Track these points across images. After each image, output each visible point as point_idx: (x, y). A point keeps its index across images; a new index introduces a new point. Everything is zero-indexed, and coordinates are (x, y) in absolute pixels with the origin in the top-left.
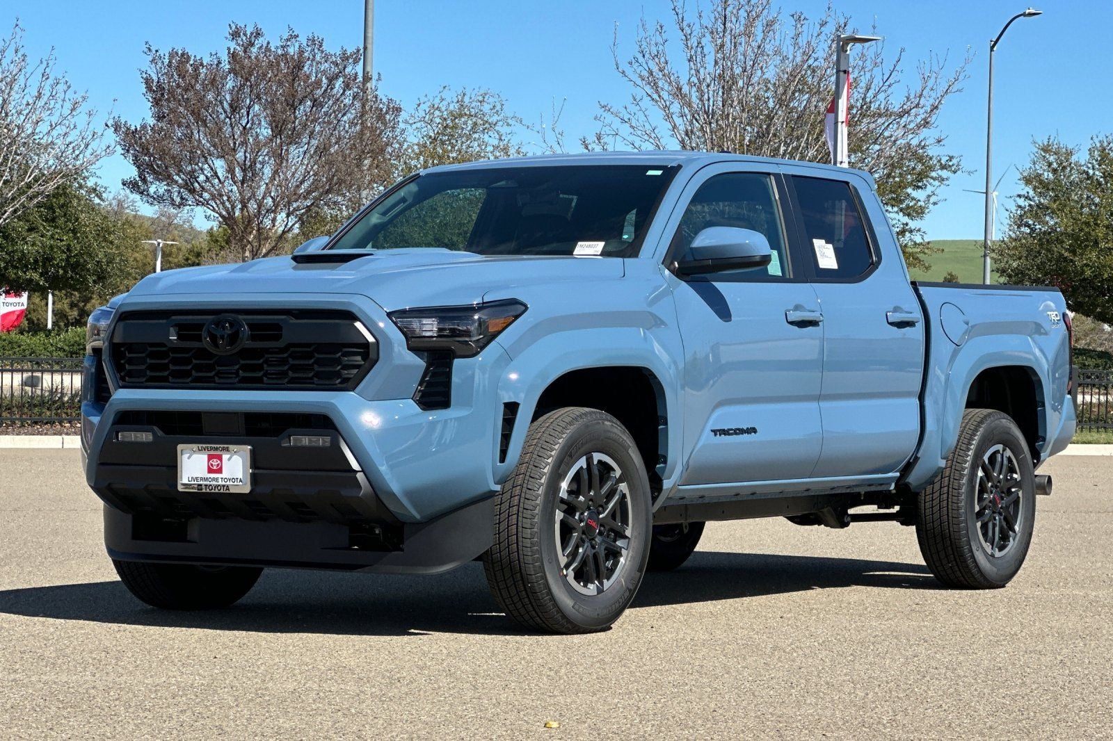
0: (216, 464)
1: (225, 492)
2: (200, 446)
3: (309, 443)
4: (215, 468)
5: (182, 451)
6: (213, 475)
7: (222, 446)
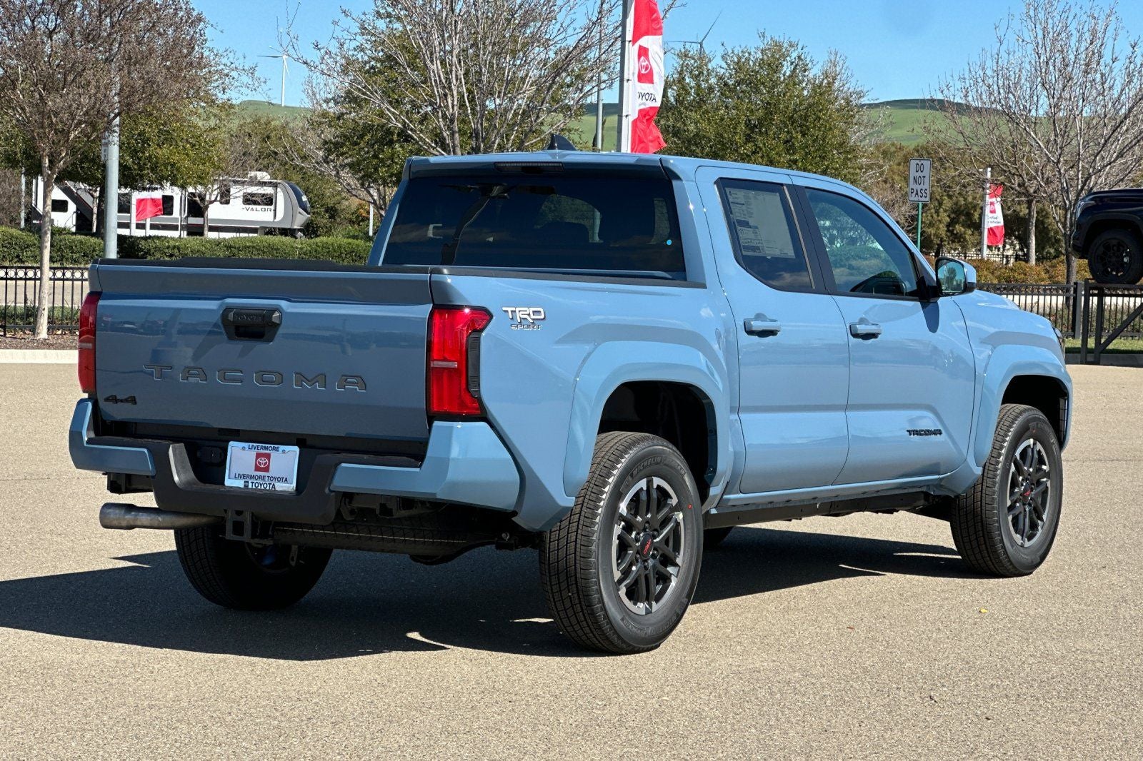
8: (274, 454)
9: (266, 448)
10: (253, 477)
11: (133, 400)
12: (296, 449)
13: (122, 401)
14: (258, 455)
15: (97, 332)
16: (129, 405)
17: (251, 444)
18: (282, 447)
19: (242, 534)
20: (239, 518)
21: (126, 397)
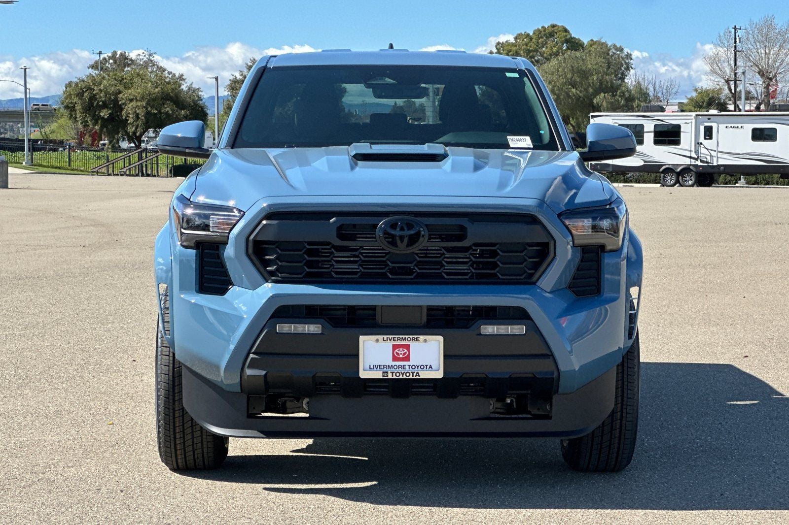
0: (402, 352)
1: (414, 377)
2: (385, 337)
3: (497, 331)
4: (401, 356)
5: (364, 341)
6: (398, 363)
7: (411, 337)
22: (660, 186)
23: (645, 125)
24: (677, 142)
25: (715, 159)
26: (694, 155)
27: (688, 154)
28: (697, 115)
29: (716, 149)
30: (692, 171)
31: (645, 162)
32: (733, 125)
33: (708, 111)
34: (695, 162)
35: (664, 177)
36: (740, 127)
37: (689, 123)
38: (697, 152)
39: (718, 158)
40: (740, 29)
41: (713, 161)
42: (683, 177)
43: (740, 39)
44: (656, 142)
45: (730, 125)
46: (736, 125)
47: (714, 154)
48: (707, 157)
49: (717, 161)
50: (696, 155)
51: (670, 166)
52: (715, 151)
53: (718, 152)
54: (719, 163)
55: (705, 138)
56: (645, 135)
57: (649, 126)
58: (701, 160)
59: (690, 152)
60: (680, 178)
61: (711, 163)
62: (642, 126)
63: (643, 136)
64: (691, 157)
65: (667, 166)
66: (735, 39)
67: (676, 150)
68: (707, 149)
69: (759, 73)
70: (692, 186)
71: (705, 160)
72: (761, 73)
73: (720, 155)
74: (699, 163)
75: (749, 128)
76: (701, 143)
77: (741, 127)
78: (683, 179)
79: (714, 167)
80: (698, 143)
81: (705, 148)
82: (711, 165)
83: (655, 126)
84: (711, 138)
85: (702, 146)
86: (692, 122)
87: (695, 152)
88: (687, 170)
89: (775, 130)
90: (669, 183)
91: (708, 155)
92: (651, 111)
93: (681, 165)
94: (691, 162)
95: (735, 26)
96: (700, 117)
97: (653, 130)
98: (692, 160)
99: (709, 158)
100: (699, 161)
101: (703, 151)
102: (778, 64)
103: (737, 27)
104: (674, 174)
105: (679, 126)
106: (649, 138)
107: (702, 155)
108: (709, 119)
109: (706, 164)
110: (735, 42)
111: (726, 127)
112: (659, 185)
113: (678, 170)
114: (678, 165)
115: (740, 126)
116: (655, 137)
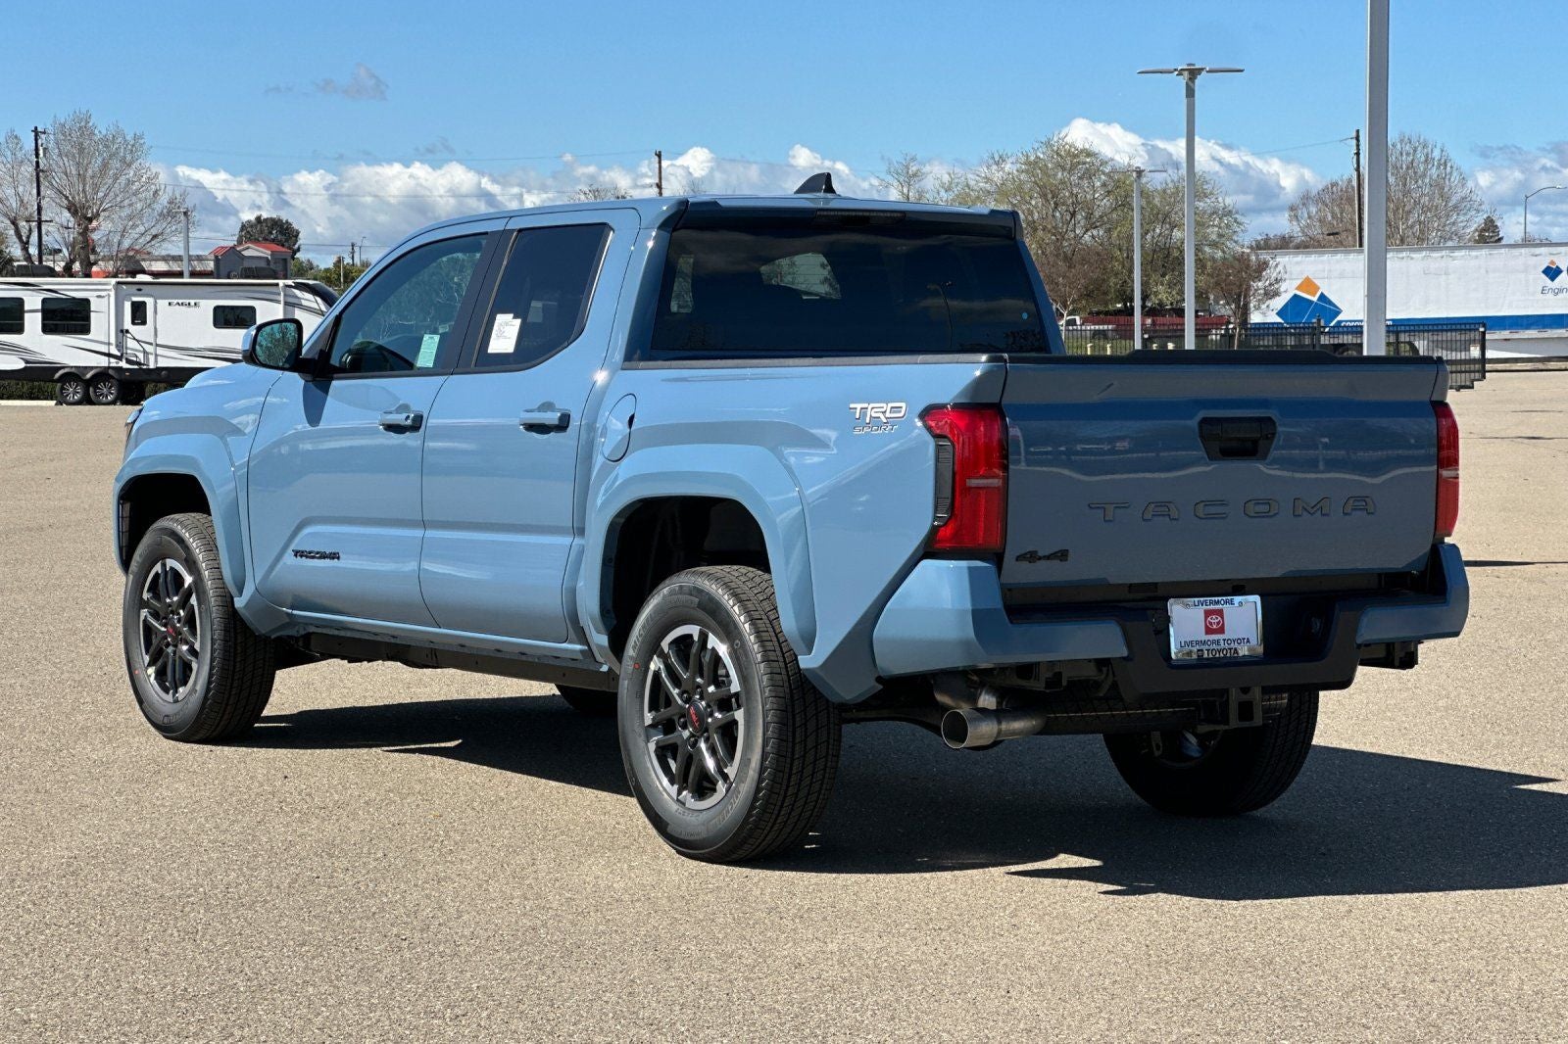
8: (1226, 608)
9: (1218, 602)
10: (1204, 643)
11: (1062, 555)
12: (1257, 598)
13: (1048, 558)
14: (1208, 613)
15: (1011, 467)
16: (1056, 563)
17: (1196, 599)
18: (1237, 599)
19: (1251, 718)
20: (1245, 697)
21: (1052, 552)
22: (56, 404)
23: (24, 298)
24: (85, 329)
25: (152, 358)
26: (114, 351)
27: (104, 349)
28: (118, 283)
29: (152, 341)
30: (113, 378)
31: (27, 362)
32: (180, 301)
33: (134, 277)
34: (117, 363)
35: (62, 388)
36: (192, 304)
37: (103, 297)
38: (120, 345)
39: (156, 355)
40: (44, 133)
41: (148, 359)
42: (96, 388)
43: (45, 149)
44: (46, 329)
45: (176, 301)
46: (187, 301)
47: (150, 349)
48: (137, 354)
49: (156, 361)
50: (119, 351)
51: (73, 370)
52: (151, 344)
53: (157, 345)
54: (159, 365)
55: (133, 323)
56: (27, 316)
57: (33, 301)
58: (127, 359)
59: (107, 347)
60: (91, 389)
61: (144, 365)
62: (20, 302)
63: (22, 318)
64: (109, 355)
65: (66, 370)
66: (37, 149)
67: (83, 342)
68: (138, 341)
69: (69, 210)
70: (113, 403)
71: (135, 359)
72: (73, 209)
73: (160, 351)
74: (124, 364)
75: (208, 306)
76: (127, 331)
77: (195, 304)
78: (95, 392)
79: (150, 371)
80: (122, 331)
81: (134, 339)
82: (145, 367)
83: (44, 301)
84: (144, 323)
85: (129, 335)
86: (109, 296)
87: (117, 346)
88: (103, 375)
89: (252, 309)
90: (70, 398)
91: (139, 351)
92: (34, 276)
93: (92, 368)
94: (109, 363)
95: (36, 128)
96: (124, 287)
97: (40, 307)
98: (112, 360)
99: (141, 356)
100: (124, 361)
101: (131, 344)
102: (101, 194)
103: (39, 129)
104: (80, 383)
105: (87, 302)
106: (33, 321)
107: (129, 351)
108: (140, 290)
109: (136, 367)
110: (37, 155)
111: (170, 304)
112: (53, 403)
113: (88, 376)
114: (86, 367)
115: (192, 302)
116: (44, 319)
